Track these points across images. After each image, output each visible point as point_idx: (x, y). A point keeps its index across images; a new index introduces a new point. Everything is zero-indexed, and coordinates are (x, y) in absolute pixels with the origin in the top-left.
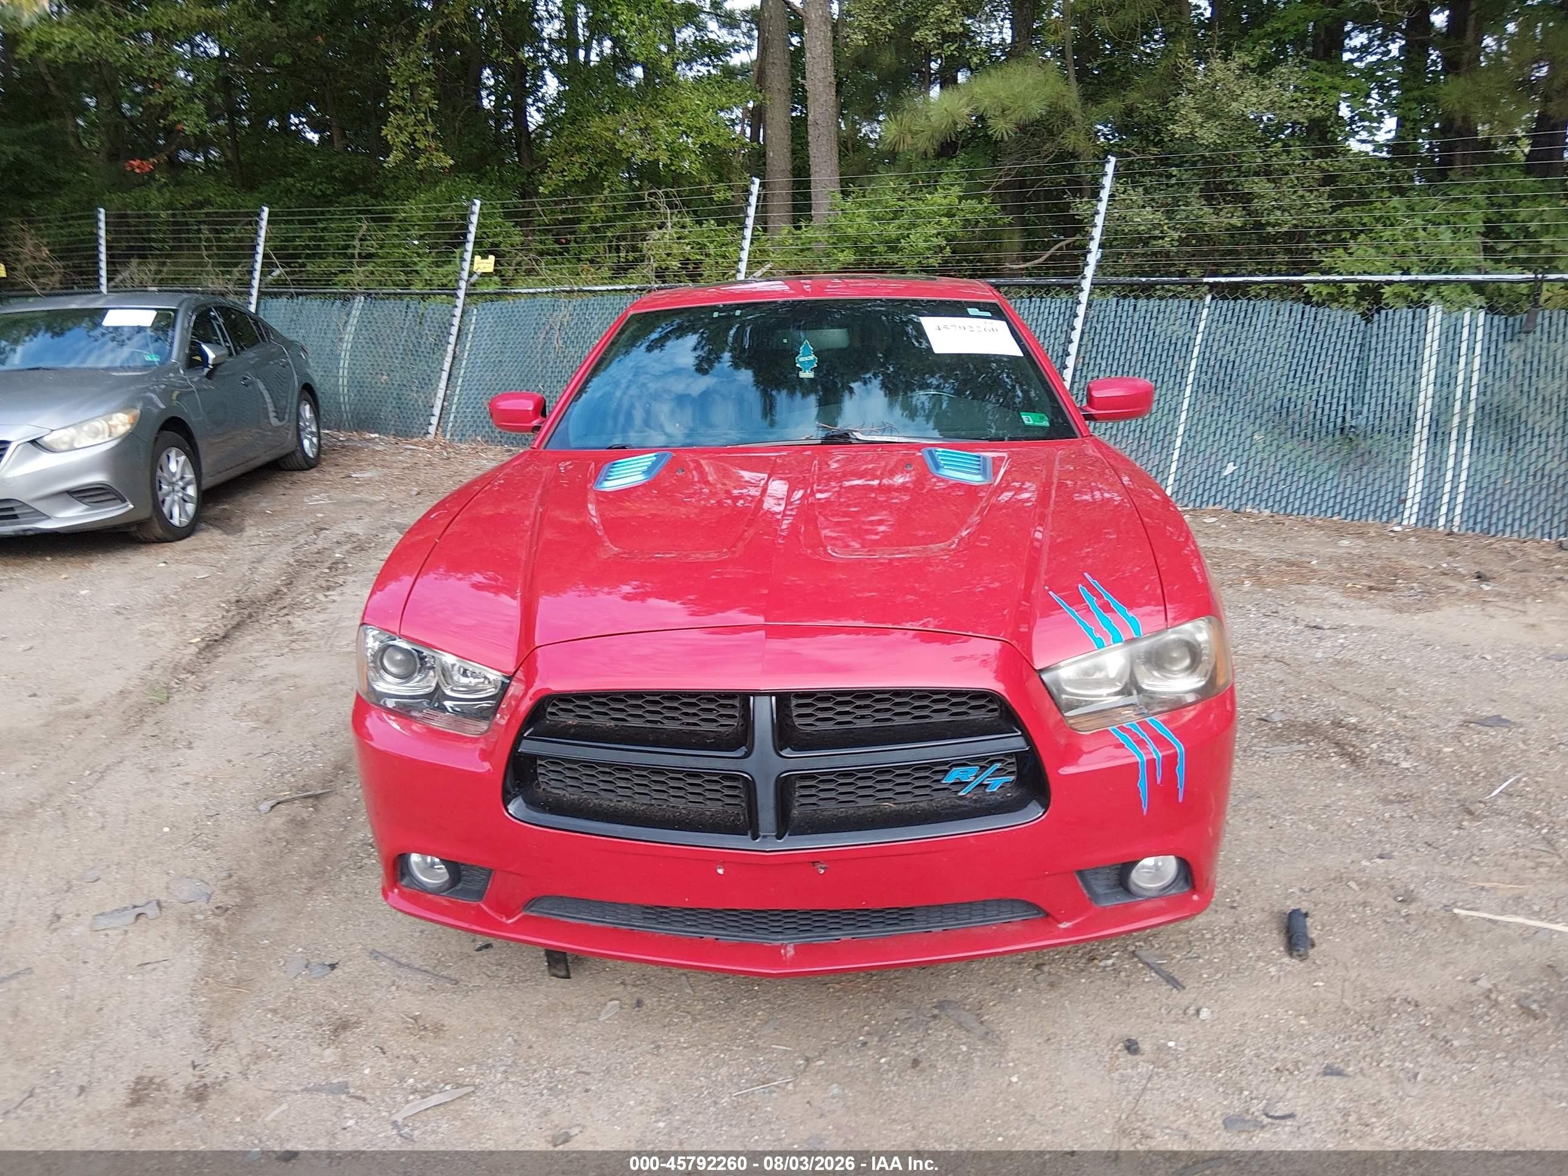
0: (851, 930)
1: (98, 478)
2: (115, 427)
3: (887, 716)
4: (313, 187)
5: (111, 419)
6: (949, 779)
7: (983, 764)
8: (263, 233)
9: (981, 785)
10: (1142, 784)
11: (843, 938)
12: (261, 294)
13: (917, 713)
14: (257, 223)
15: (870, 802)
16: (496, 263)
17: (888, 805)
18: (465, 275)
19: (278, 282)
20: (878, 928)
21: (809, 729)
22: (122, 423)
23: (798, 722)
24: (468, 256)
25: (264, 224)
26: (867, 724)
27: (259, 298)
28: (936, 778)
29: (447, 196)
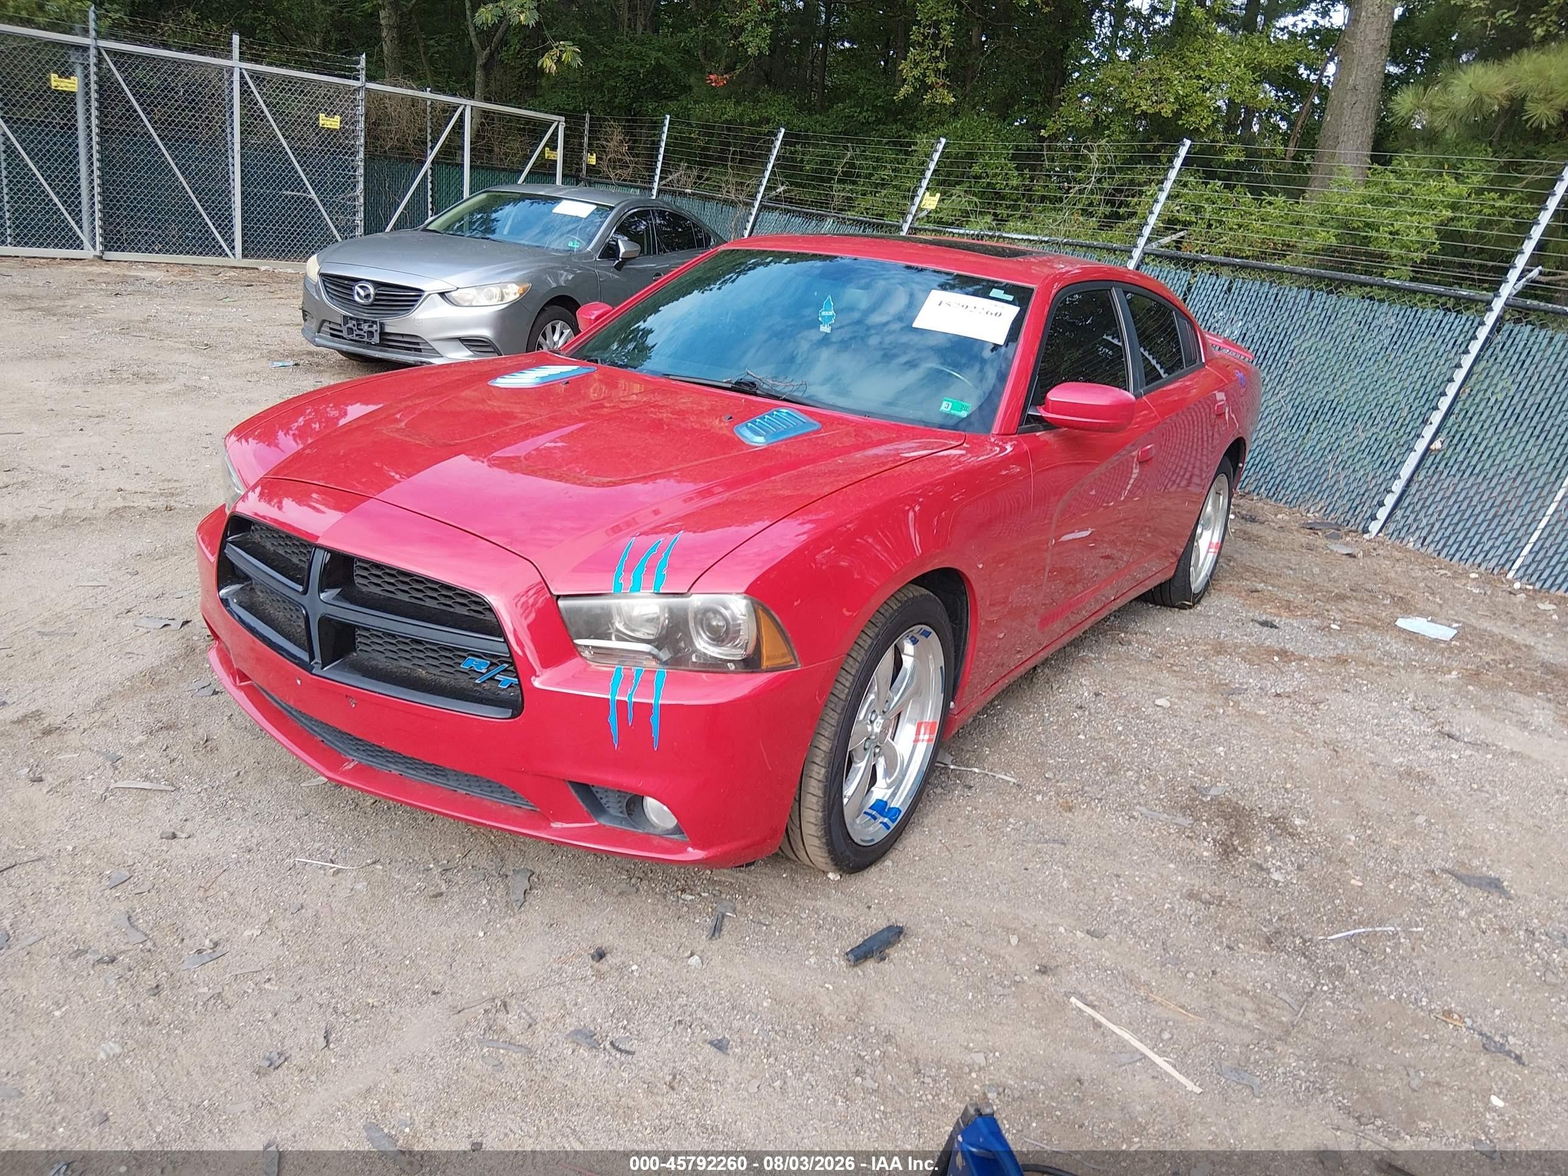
0: (402, 767)
1: (486, 333)
2: (508, 294)
3: (420, 595)
4: (860, 113)
5: (506, 287)
6: (464, 667)
7: (495, 661)
8: (775, 152)
9: (492, 679)
10: (613, 719)
11: (393, 772)
12: (762, 207)
13: (443, 600)
14: (773, 142)
15: (408, 665)
16: (941, 200)
17: (423, 673)
18: (914, 209)
19: (777, 199)
20: (423, 774)
21: (364, 589)
22: (513, 292)
23: (357, 580)
24: (921, 192)
25: (778, 143)
26: (405, 597)
27: (759, 210)
28: (457, 661)
29: (960, 133)
